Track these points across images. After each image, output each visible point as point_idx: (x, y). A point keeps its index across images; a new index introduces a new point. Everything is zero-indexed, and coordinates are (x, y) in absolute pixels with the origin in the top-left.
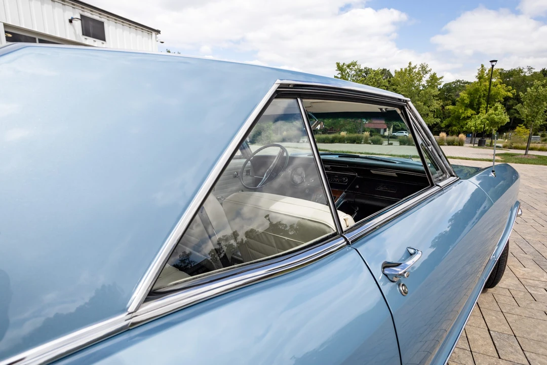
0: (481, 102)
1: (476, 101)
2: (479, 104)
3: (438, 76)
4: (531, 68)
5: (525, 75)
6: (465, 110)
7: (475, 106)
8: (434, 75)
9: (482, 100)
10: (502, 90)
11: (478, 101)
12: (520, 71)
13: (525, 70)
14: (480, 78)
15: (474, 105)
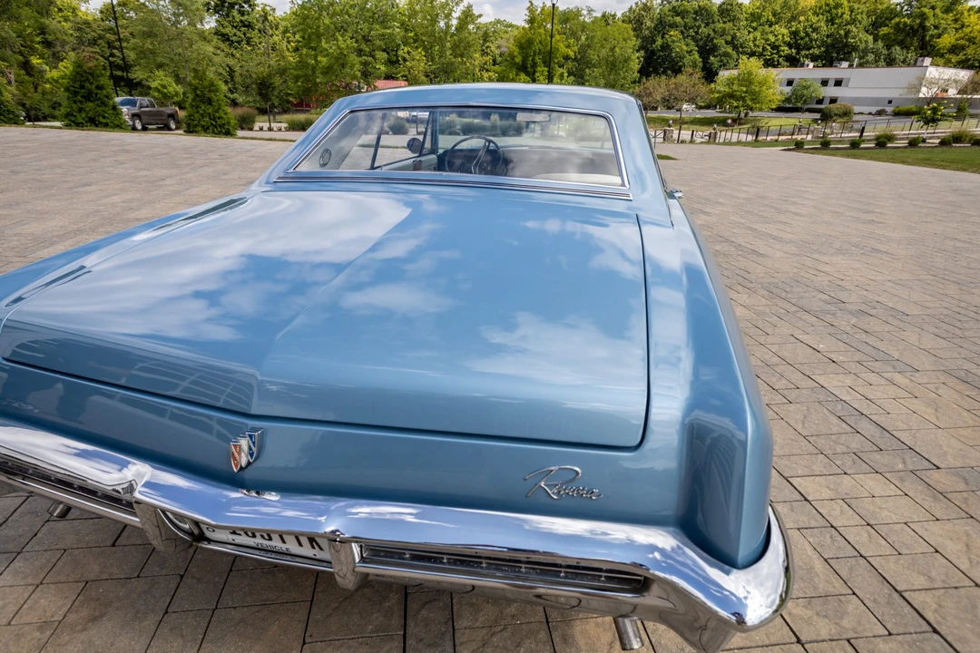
0: (536, 63)
1: (529, 63)
2: (534, 65)
3: (476, 12)
4: (592, 10)
5: (584, 21)
6: (517, 75)
7: (529, 70)
8: (468, 8)
9: (538, 60)
10: (562, 45)
11: (533, 60)
12: (578, 13)
13: (585, 12)
14: (531, 21)
15: (527, 67)
